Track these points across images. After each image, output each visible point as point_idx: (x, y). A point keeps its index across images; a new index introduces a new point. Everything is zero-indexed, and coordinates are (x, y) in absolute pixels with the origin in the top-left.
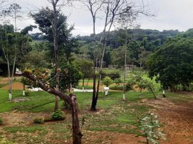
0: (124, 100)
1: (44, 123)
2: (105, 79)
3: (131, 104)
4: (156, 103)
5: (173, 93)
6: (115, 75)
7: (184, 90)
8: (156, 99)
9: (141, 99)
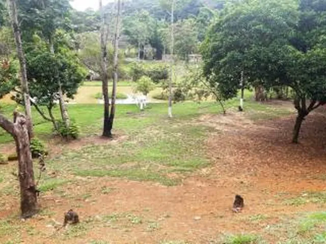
0: (169, 117)
1: (8, 162)
2: (140, 80)
3: (179, 124)
4: (222, 122)
5: (259, 103)
6: (159, 73)
7: (280, 98)
8: (225, 113)
9: (199, 115)
